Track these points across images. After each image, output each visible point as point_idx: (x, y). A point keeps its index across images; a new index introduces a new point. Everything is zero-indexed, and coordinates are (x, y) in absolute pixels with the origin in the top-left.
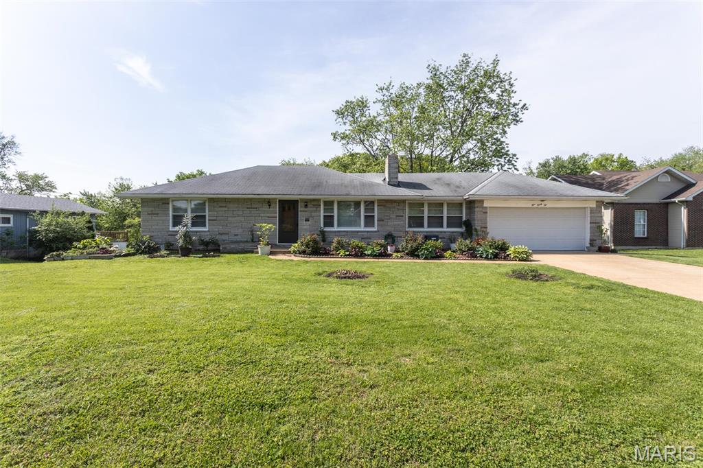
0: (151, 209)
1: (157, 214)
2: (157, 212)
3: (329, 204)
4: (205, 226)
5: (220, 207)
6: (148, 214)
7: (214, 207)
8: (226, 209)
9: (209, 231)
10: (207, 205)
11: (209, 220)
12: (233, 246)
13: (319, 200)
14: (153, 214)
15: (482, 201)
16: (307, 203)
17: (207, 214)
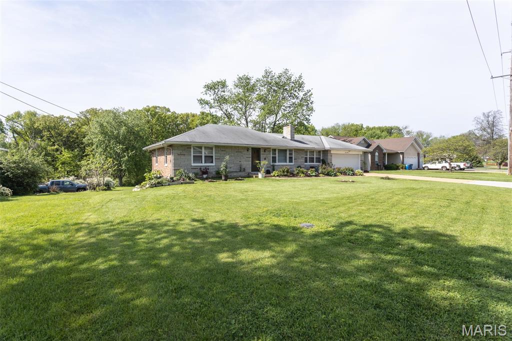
0: (180, 151)
1: (184, 155)
2: (184, 153)
3: (274, 150)
4: (212, 162)
5: (222, 151)
6: (178, 155)
7: (219, 151)
8: (225, 152)
9: (215, 166)
10: (214, 149)
11: (215, 159)
12: (235, 174)
13: (270, 148)
14: (181, 155)
15: (330, 151)
16: (265, 149)
17: (214, 155)
